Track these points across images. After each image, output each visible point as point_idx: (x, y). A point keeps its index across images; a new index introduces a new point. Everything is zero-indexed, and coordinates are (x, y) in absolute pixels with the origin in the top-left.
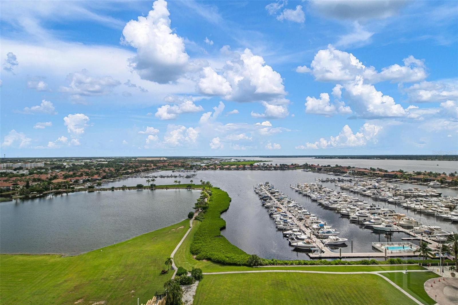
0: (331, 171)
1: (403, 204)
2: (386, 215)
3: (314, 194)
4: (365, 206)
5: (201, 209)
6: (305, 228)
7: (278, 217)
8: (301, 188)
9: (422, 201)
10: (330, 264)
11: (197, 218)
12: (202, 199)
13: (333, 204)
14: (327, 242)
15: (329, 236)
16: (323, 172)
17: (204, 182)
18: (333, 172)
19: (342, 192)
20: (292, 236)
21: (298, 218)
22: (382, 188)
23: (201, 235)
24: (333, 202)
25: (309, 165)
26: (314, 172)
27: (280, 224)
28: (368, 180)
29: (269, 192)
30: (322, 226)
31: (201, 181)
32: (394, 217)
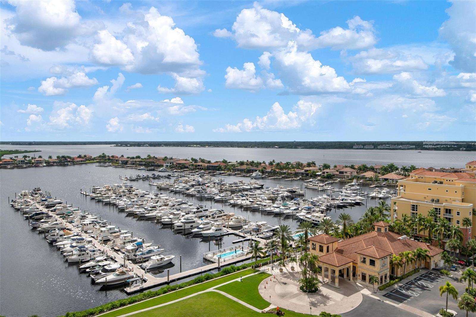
0: (141, 165)
1: (230, 201)
2: (215, 217)
3: (122, 200)
4: (191, 209)
6: (115, 253)
7: (66, 244)
8: (100, 193)
9: (247, 195)
10: (156, 294)
13: (150, 212)
14: (149, 266)
15: (151, 257)
16: (131, 167)
18: (145, 165)
19: (161, 194)
20: (95, 269)
21: (101, 241)
22: (206, 183)
24: (151, 209)
25: (108, 156)
26: (116, 167)
27: (72, 255)
28: (189, 174)
29: (42, 205)
30: (140, 245)
32: (223, 217)
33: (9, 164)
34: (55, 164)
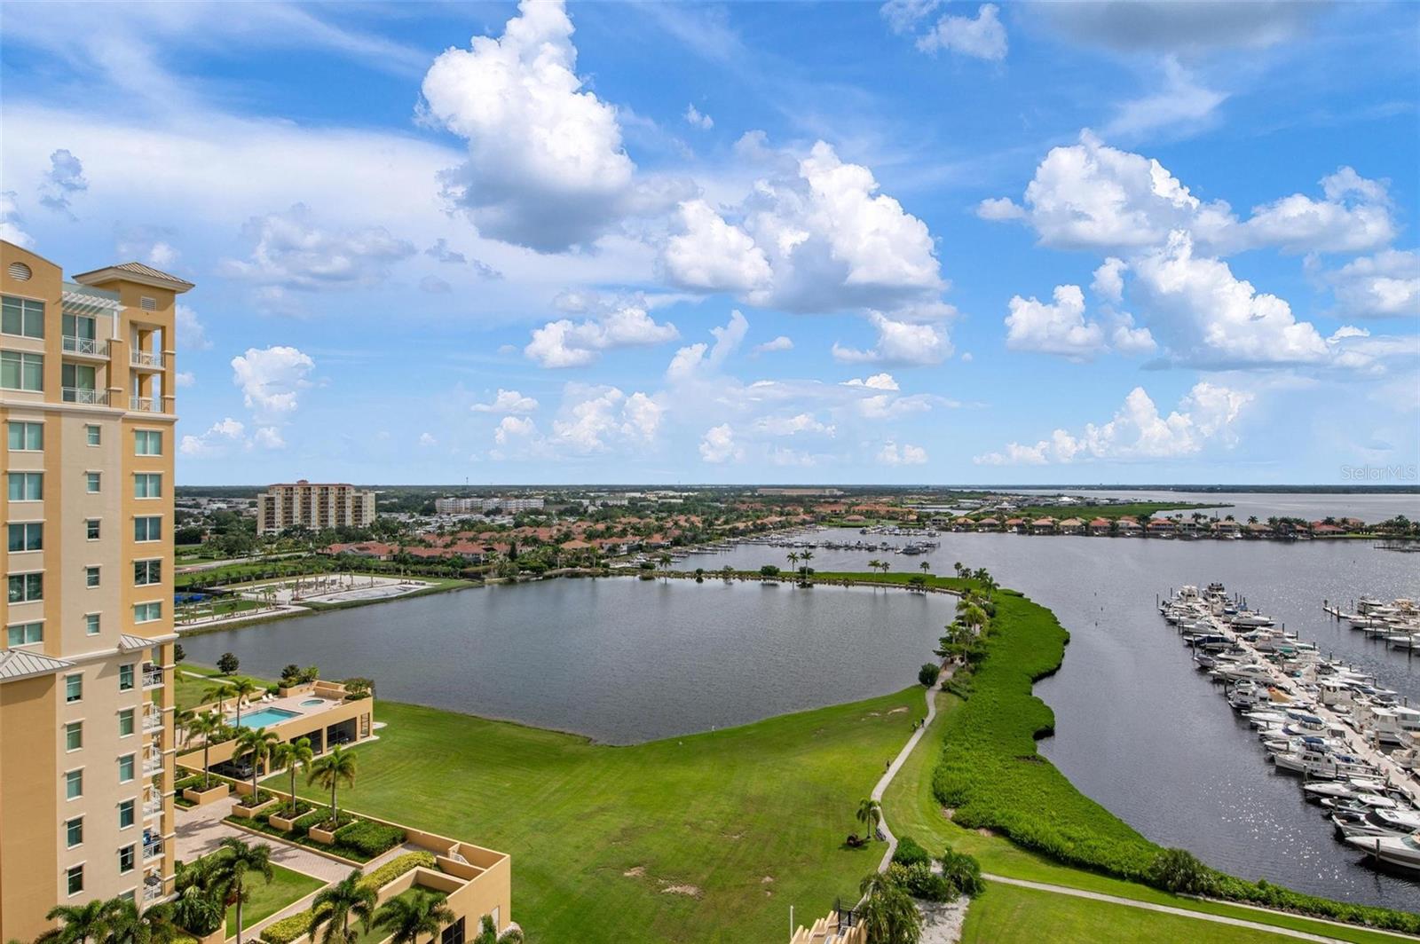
5: (962, 660)
11: (951, 685)
12: (963, 624)
17: (968, 570)
23: (967, 745)
31: (958, 566)
33: (1164, 530)
34: (1264, 536)
